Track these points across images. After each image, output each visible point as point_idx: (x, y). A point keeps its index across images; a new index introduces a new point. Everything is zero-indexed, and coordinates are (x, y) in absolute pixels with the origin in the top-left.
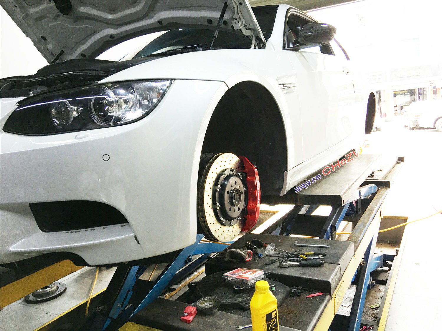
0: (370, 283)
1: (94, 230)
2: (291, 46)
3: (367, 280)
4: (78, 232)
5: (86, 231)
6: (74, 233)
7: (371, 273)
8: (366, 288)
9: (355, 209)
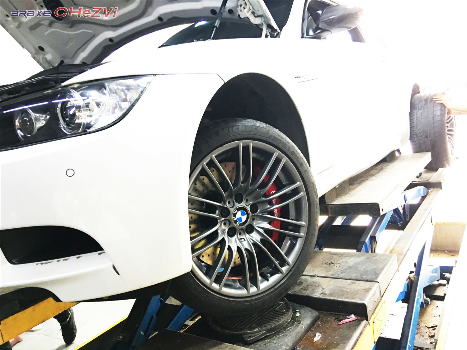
0: (423, 300)
1: (66, 260)
2: (311, 33)
3: (420, 297)
4: (48, 263)
5: (58, 261)
6: (45, 264)
7: (424, 288)
8: (419, 306)
9: (402, 217)
